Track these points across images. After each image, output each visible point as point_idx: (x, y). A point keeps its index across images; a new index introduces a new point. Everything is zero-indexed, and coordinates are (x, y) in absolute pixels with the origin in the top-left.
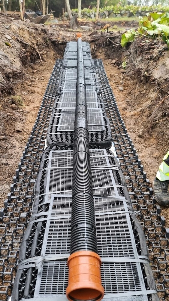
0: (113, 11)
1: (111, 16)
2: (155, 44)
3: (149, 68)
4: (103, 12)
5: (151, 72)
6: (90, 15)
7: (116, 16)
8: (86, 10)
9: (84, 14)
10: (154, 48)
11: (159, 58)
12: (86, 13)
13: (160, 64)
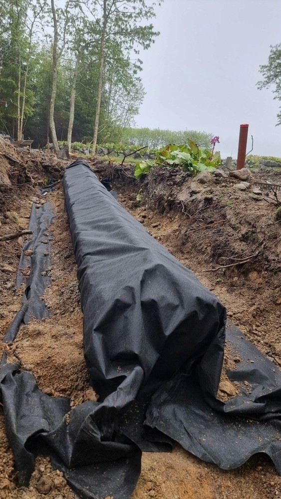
0: (114, 149)
1: (111, 155)
2: (177, 171)
3: (173, 193)
4: (101, 149)
5: (175, 196)
6: (84, 151)
7: (118, 155)
8: (78, 144)
9: (75, 149)
10: (176, 176)
11: (182, 183)
12: (78, 148)
13: (184, 188)
